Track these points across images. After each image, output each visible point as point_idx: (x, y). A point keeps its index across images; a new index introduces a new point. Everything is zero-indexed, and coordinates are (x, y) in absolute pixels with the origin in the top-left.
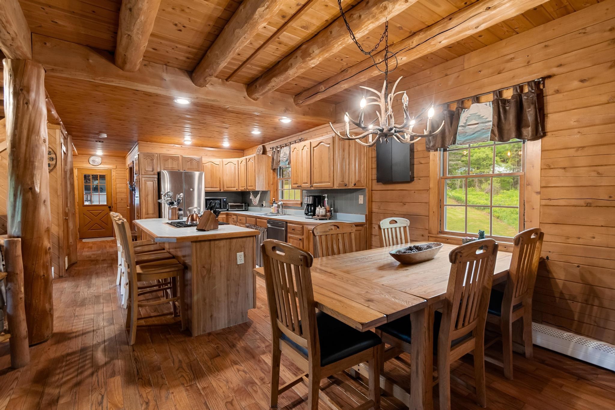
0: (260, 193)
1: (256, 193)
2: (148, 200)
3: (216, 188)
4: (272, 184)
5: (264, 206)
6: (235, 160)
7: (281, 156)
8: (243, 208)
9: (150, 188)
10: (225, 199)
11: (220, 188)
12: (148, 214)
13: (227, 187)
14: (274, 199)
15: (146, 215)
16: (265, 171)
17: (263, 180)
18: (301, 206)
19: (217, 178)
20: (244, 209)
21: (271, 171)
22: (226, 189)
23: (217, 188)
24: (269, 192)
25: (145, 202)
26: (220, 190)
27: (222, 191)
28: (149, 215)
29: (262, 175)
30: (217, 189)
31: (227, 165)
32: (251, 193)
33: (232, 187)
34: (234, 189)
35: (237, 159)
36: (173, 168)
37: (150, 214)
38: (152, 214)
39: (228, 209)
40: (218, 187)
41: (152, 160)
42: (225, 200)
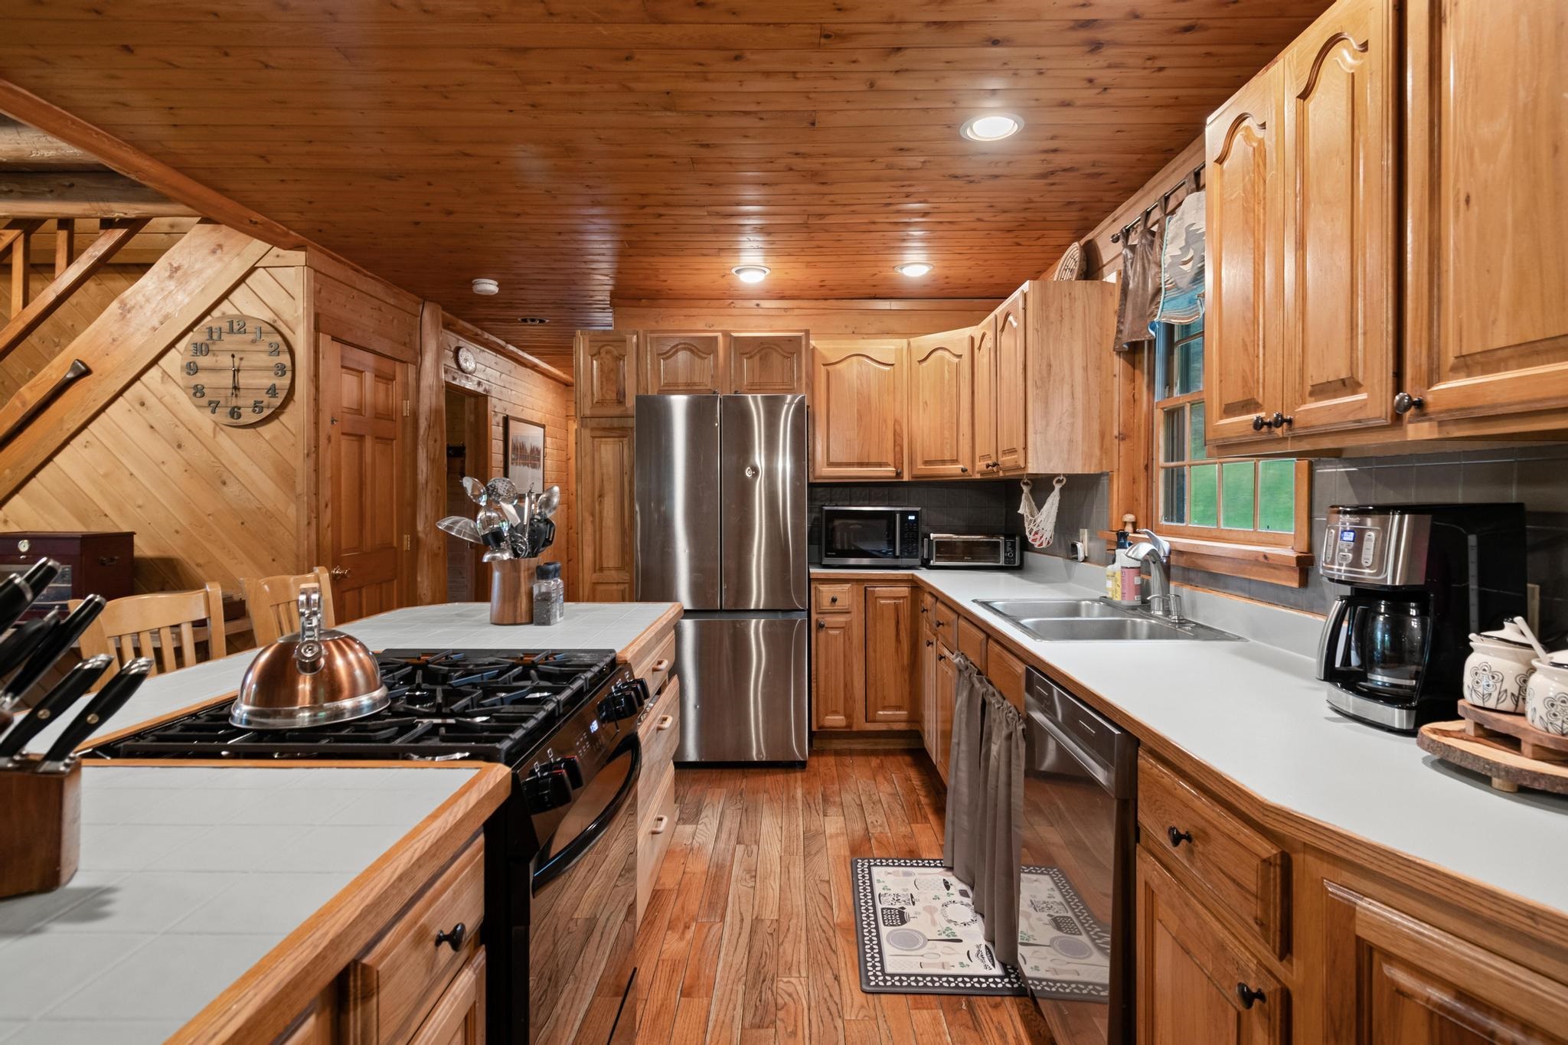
0: (1058, 487)
1: (1041, 485)
2: (601, 512)
3: (880, 465)
4: (1122, 437)
5: (1081, 555)
6: (958, 338)
7: (1166, 260)
8: (997, 560)
9: (611, 469)
10: (912, 513)
11: (898, 464)
12: (601, 569)
13: (926, 463)
14: (1130, 518)
15: (595, 572)
16: (1086, 369)
17: (1073, 415)
18: (1304, 582)
19: (885, 421)
20: (1002, 563)
21: (1118, 364)
22: (921, 469)
23: (886, 465)
24: (1104, 480)
25: (593, 522)
26: (899, 475)
27: (906, 478)
28: (606, 573)
29: (1066, 389)
30: (887, 472)
31: (924, 364)
32: (1025, 489)
33: (943, 462)
34: (953, 470)
35: (968, 331)
36: (695, 384)
37: (609, 569)
38: (617, 569)
39: (928, 560)
40: (890, 460)
41: (620, 358)
42: (912, 518)
